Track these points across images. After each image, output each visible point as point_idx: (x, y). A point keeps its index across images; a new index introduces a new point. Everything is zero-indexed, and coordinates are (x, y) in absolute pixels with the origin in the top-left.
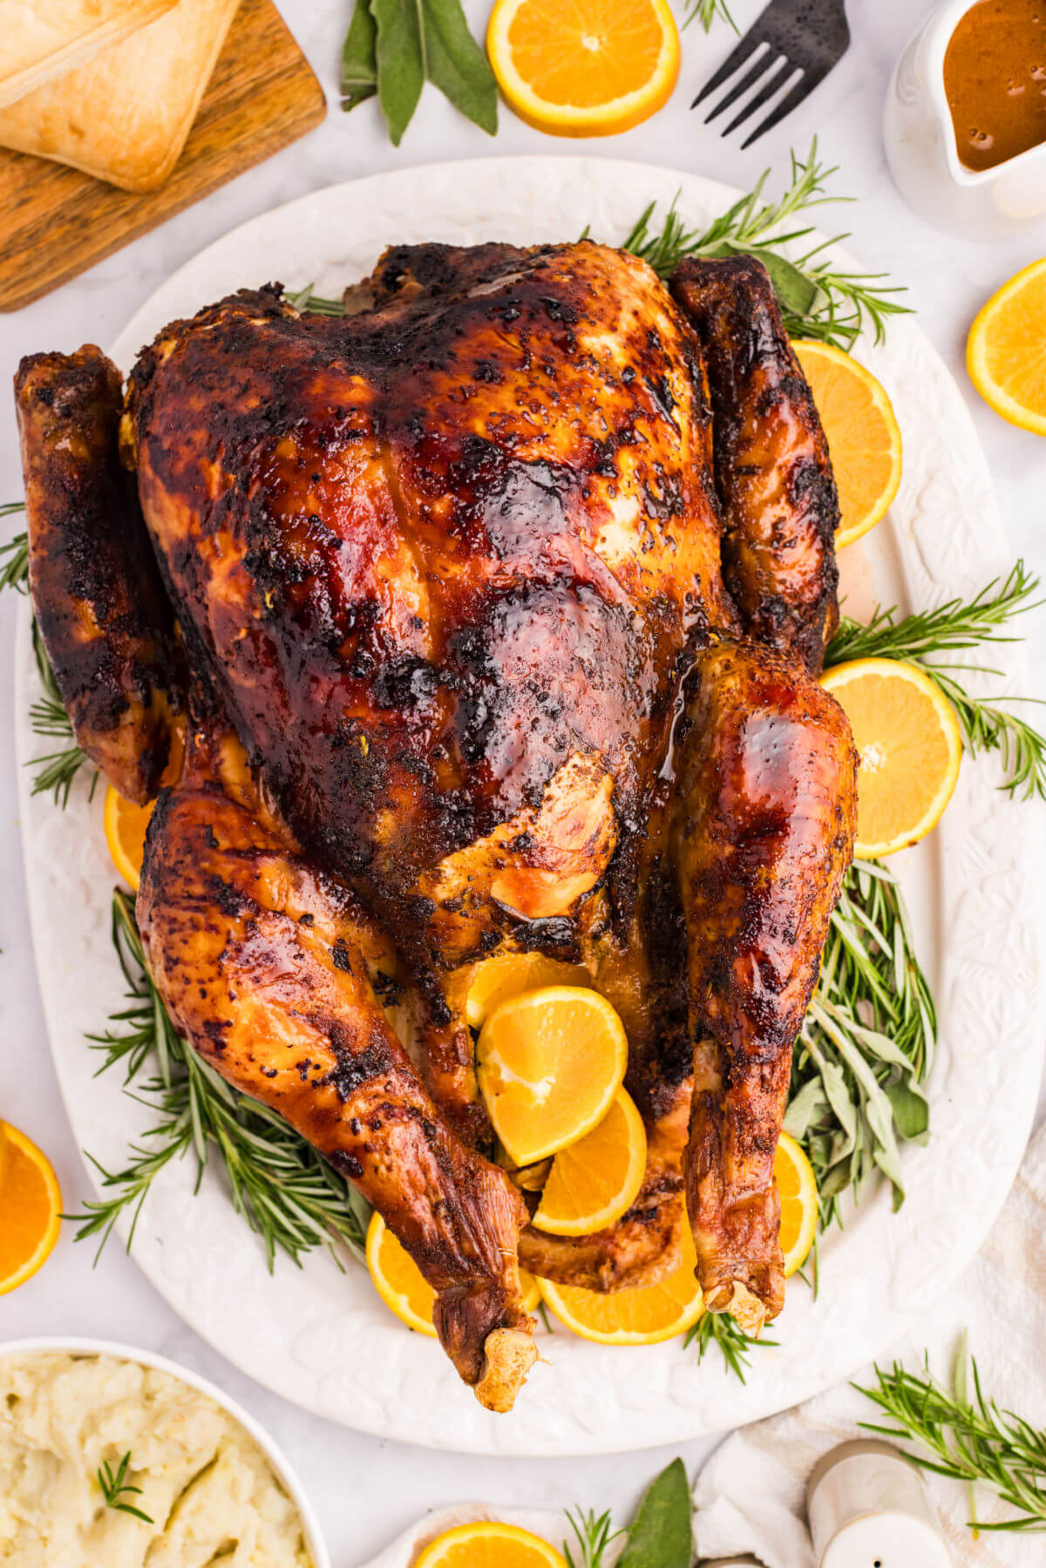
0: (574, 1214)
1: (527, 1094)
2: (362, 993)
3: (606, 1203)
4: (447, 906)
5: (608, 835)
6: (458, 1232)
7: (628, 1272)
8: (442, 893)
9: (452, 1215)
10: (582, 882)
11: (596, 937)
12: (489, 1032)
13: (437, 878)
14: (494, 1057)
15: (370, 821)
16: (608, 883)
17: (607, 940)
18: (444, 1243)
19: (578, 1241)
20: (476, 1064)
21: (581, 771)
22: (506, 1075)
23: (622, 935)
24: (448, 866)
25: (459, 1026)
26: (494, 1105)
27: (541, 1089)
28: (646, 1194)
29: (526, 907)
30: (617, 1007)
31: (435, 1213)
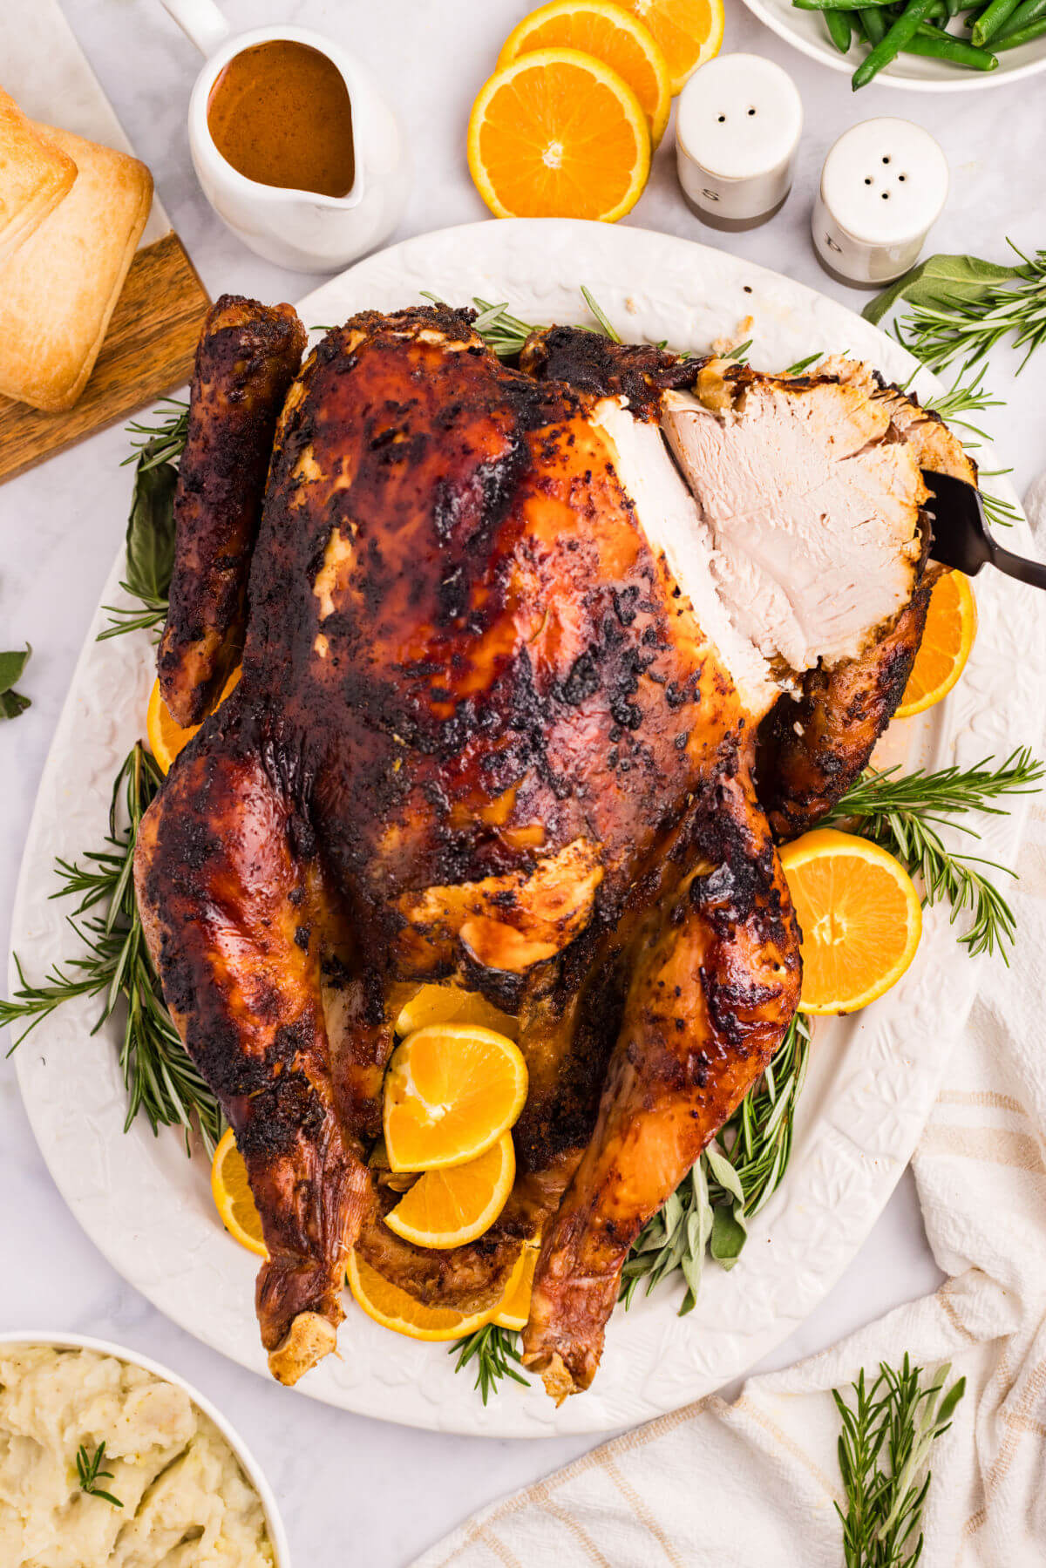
0: (423, 1226)
1: (423, 1111)
2: (310, 972)
3: (456, 1228)
4: (419, 929)
5: (580, 918)
6: (309, 1213)
7: (451, 1293)
8: (418, 915)
9: (310, 1198)
10: (545, 950)
11: (537, 998)
12: (409, 1045)
13: (419, 902)
14: (406, 1069)
15: (380, 830)
16: (566, 959)
17: (546, 1003)
18: (293, 1218)
19: (418, 1250)
20: (388, 1068)
21: (581, 856)
22: (410, 1089)
23: (561, 1004)
24: (433, 895)
25: (386, 1030)
26: (390, 1109)
27: (436, 1112)
28: (493, 1231)
29: (485, 954)
30: (530, 1064)
31: (296, 1189)
